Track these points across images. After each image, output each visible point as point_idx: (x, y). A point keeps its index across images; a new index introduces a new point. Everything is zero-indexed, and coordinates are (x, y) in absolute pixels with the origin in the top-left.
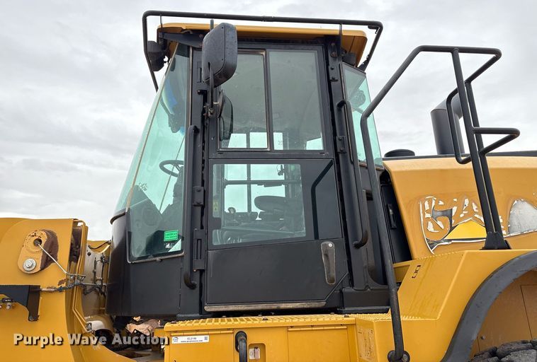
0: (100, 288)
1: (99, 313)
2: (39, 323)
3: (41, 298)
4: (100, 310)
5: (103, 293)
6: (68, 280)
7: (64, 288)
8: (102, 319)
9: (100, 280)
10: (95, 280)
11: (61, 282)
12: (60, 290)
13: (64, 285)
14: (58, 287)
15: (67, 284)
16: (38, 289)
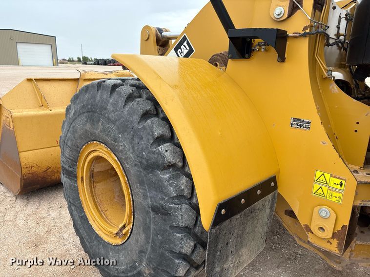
0: (343, 43)
1: (340, 66)
2: (286, 65)
3: (288, 43)
4: (341, 64)
5: (345, 49)
6: (312, 26)
7: (308, 34)
8: (344, 72)
9: (343, 35)
10: (338, 35)
11: (305, 28)
12: (304, 35)
13: (308, 31)
14: (302, 33)
15: (310, 30)
16: (285, 35)
